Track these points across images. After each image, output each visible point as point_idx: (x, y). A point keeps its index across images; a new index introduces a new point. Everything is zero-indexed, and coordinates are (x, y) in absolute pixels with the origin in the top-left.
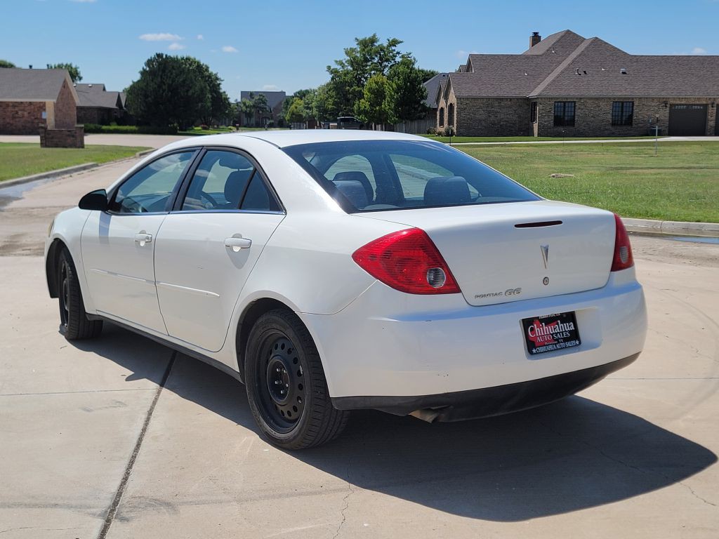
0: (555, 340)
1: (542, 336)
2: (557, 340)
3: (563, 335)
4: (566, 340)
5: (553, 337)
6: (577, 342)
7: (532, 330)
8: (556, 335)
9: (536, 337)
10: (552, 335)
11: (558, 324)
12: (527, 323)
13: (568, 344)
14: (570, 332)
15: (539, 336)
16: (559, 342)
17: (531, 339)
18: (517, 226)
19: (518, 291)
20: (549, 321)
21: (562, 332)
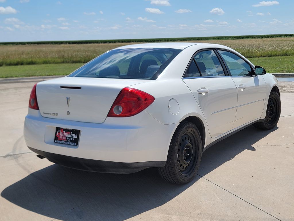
0: (67, 140)
1: (62, 136)
2: (68, 140)
3: (71, 139)
4: (71, 141)
5: (66, 138)
6: (75, 144)
7: (59, 132)
8: (68, 138)
9: (60, 136)
10: (67, 137)
11: (70, 133)
12: (58, 129)
13: (71, 143)
14: (75, 139)
15: (61, 136)
16: (68, 141)
17: (57, 136)
18: (61, 87)
19: (57, 114)
20: (67, 131)
21: (71, 138)
